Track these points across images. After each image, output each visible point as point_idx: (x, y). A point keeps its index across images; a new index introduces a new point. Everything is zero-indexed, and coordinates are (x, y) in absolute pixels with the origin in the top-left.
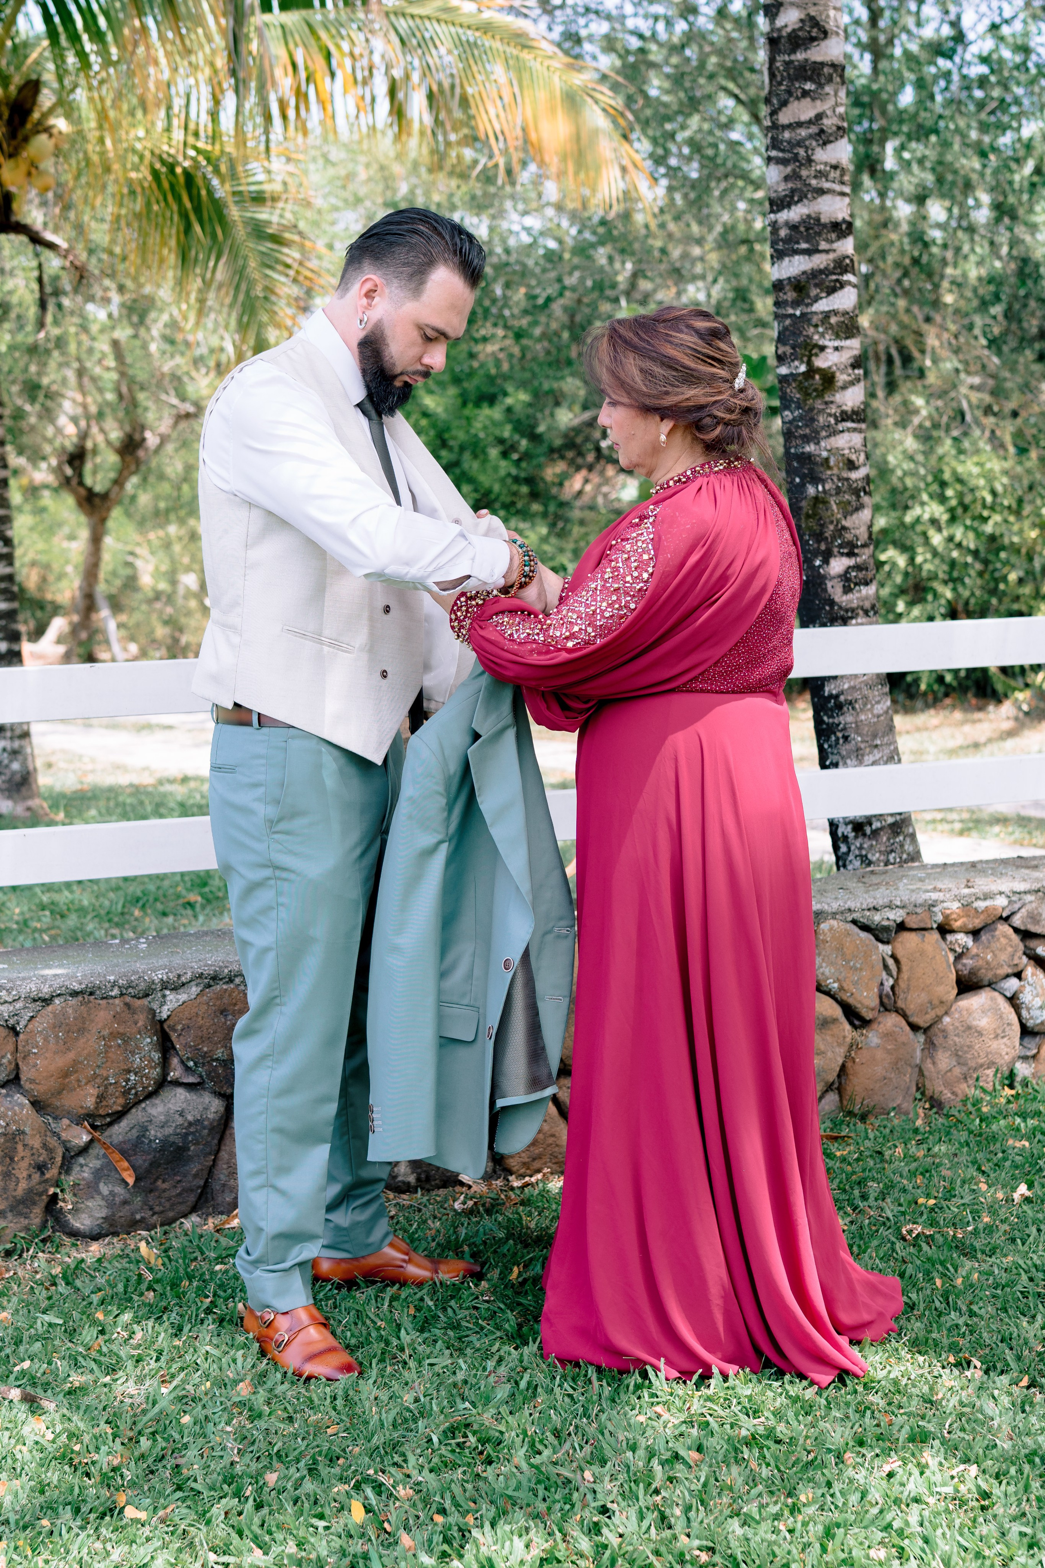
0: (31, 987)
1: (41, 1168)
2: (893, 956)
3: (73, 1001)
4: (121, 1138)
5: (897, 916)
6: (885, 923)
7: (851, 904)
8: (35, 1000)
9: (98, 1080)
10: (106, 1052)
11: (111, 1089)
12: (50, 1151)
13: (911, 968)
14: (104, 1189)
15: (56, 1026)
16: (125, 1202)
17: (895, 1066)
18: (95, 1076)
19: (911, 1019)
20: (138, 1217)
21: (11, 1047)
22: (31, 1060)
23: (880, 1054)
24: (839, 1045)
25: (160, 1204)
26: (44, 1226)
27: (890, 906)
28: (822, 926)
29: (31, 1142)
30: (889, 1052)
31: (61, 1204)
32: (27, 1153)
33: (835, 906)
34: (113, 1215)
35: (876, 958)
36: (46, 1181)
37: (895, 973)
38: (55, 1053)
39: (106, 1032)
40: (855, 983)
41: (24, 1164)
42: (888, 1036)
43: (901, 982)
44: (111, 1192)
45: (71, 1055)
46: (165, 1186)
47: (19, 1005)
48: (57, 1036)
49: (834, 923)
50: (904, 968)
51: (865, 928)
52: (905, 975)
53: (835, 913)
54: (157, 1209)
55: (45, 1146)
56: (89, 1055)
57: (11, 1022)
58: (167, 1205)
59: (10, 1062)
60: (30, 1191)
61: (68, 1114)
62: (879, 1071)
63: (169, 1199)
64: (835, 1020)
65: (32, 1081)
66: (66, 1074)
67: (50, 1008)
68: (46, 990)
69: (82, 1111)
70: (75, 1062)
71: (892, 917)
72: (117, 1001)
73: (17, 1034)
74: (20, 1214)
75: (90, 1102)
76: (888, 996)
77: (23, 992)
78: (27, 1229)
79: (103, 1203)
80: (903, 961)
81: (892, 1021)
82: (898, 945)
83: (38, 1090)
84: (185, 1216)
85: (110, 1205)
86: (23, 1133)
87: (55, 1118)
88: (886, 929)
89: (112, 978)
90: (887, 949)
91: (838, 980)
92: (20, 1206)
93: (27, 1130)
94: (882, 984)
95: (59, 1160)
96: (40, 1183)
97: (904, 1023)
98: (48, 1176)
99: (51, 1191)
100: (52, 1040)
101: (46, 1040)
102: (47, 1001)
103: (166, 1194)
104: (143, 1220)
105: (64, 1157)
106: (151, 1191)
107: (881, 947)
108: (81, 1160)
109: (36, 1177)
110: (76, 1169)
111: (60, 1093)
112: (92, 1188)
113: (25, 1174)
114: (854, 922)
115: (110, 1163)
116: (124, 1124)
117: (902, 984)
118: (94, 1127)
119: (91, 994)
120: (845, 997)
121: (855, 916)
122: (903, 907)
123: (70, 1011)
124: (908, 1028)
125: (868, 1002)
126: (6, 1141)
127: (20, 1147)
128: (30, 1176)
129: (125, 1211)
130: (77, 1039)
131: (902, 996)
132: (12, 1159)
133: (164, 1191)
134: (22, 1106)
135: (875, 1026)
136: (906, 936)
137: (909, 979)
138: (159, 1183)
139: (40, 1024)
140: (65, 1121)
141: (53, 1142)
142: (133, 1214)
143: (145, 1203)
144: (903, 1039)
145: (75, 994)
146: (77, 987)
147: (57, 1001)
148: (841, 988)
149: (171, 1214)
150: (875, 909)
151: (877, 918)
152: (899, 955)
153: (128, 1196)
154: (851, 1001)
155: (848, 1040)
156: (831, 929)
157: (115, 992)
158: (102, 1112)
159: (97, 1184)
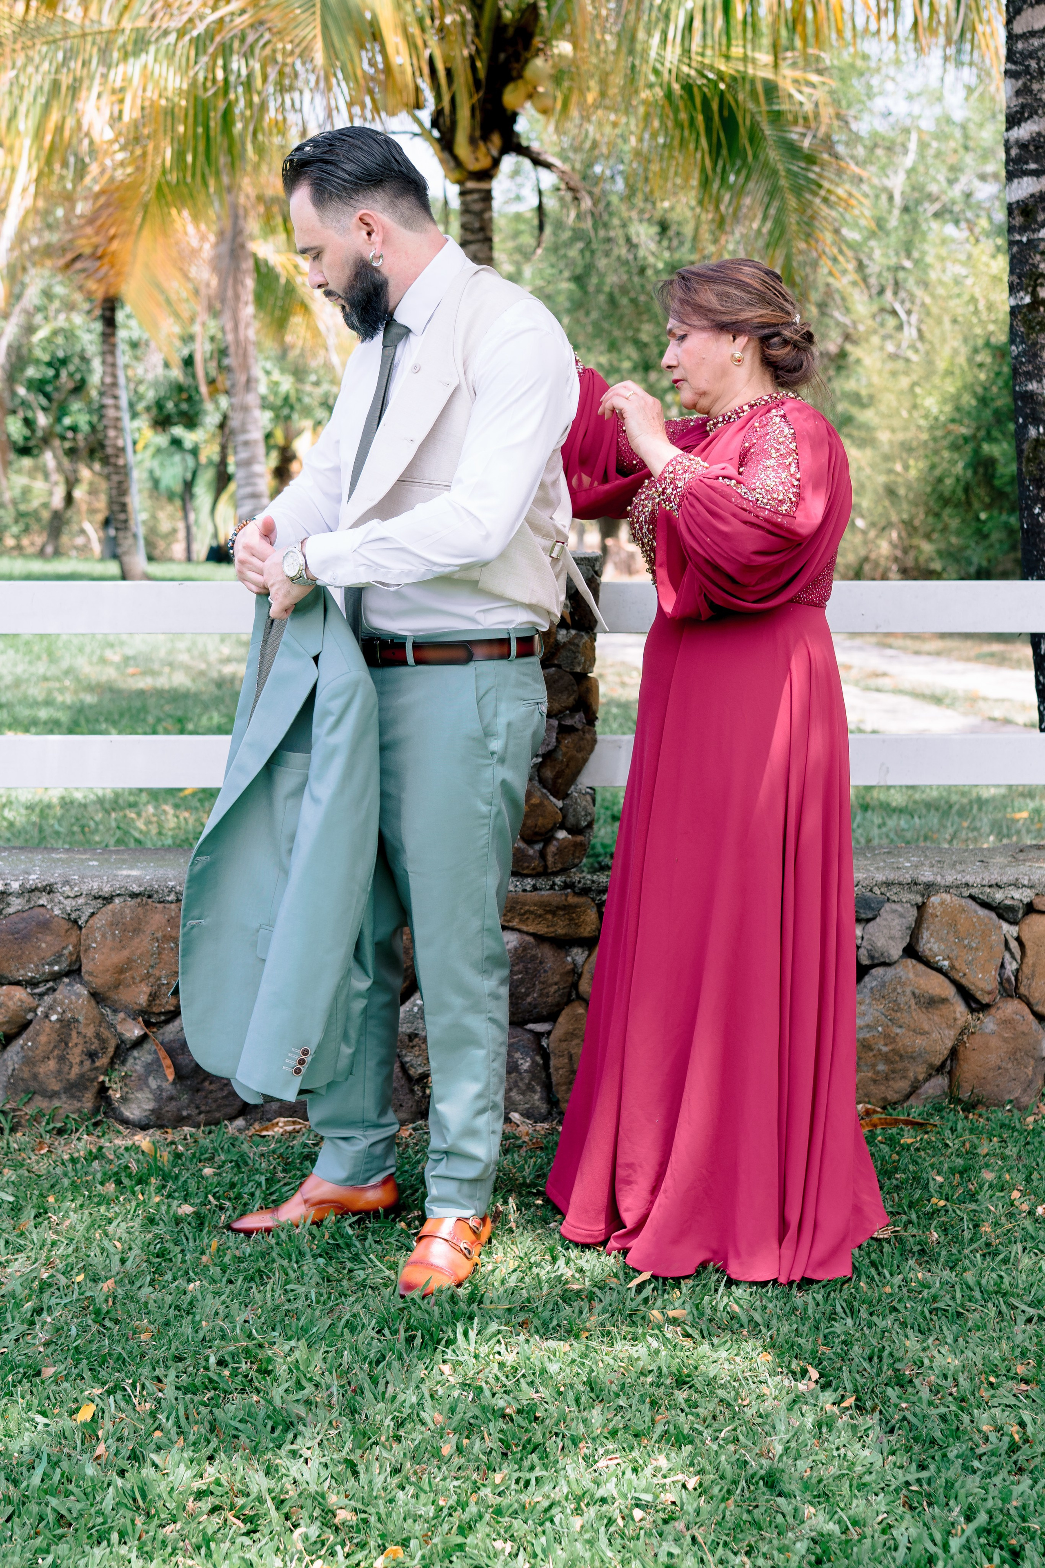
0: (94, 885)
1: (92, 1056)
2: (1018, 939)
3: (131, 902)
4: (171, 1037)
5: (1023, 895)
6: (1009, 902)
7: (970, 879)
8: (96, 898)
9: (152, 980)
10: (160, 953)
11: (164, 988)
12: (103, 1041)
13: (1038, 953)
14: (153, 1083)
15: (113, 924)
16: (171, 1098)
17: (1013, 1056)
18: (148, 975)
19: (1036, 1008)
20: (185, 1113)
21: (73, 939)
22: (91, 953)
23: (994, 1042)
24: (949, 1027)
25: (206, 1104)
26: (96, 1111)
27: (1016, 885)
28: (933, 899)
29: (83, 1030)
30: (1005, 1040)
31: (111, 1092)
32: (80, 1040)
33: (949, 879)
34: (160, 1108)
35: (996, 939)
36: (97, 1069)
37: (1018, 957)
38: (112, 949)
39: (159, 935)
40: (969, 963)
41: (78, 1050)
42: (1006, 1023)
43: (1024, 967)
44: (159, 1087)
45: (126, 953)
46: (212, 1087)
47: (81, 901)
48: (113, 934)
49: (947, 897)
50: (1029, 952)
51: (985, 905)
52: (1029, 960)
53: (949, 887)
54: (203, 1108)
55: (98, 1035)
56: (142, 954)
57: (73, 916)
58: (214, 1106)
59: (71, 954)
60: (82, 1076)
61: (125, 1009)
62: (993, 1059)
63: (215, 1101)
64: (944, 1001)
65: (91, 974)
66: (121, 971)
67: (110, 907)
68: (107, 890)
69: (137, 1007)
70: (130, 961)
71: (1017, 896)
72: (173, 906)
73: (80, 928)
74: (73, 1097)
75: (143, 1000)
76: (1008, 980)
77: (85, 888)
78: (79, 1111)
79: (150, 1096)
80: (1028, 945)
81: (1012, 1008)
82: (1024, 926)
83: (98, 982)
84: (232, 1119)
85: (158, 1098)
86: (77, 1021)
87: (115, 1011)
88: (1011, 909)
89: (171, 884)
90: (1013, 930)
91: (949, 958)
92: (74, 1088)
93: (81, 1018)
94: (1002, 966)
95: (111, 1050)
96: (91, 1070)
97: (1027, 1010)
98: (98, 1064)
99: (101, 1078)
100: (109, 936)
101: (103, 936)
102: (108, 899)
103: (213, 1095)
104: (189, 1117)
105: (118, 1047)
106: (198, 1091)
107: (1005, 926)
108: (135, 1053)
109: (88, 1064)
110: (130, 1061)
111: (117, 986)
112: (143, 1081)
113: (78, 1060)
114: (971, 897)
115: (158, 1060)
116: (176, 1023)
117: (1026, 970)
118: (148, 1024)
119: (150, 897)
120: (957, 976)
121: (973, 891)
122: (1031, 887)
123: (127, 911)
124: (1031, 1017)
125: (982, 985)
126: (62, 1027)
127: (74, 1034)
128: (82, 1062)
129: (172, 1106)
130: (132, 938)
131: (1025, 982)
132: (66, 1044)
133: (211, 1092)
134: (79, 995)
135: (993, 1011)
136: (1034, 918)
137: (1034, 965)
138: (206, 1084)
139: (99, 921)
140: (122, 1015)
141: (106, 1033)
142: (179, 1110)
143: (191, 1101)
144: (1024, 1028)
145: (134, 895)
146: (136, 889)
147: (117, 900)
148: (952, 967)
149: (217, 1115)
150: (998, 886)
151: (999, 896)
152: (1024, 939)
153: (174, 1092)
154: (964, 981)
155: (960, 1023)
156: (942, 903)
157: (172, 897)
158: (155, 1010)
159: (147, 1077)
